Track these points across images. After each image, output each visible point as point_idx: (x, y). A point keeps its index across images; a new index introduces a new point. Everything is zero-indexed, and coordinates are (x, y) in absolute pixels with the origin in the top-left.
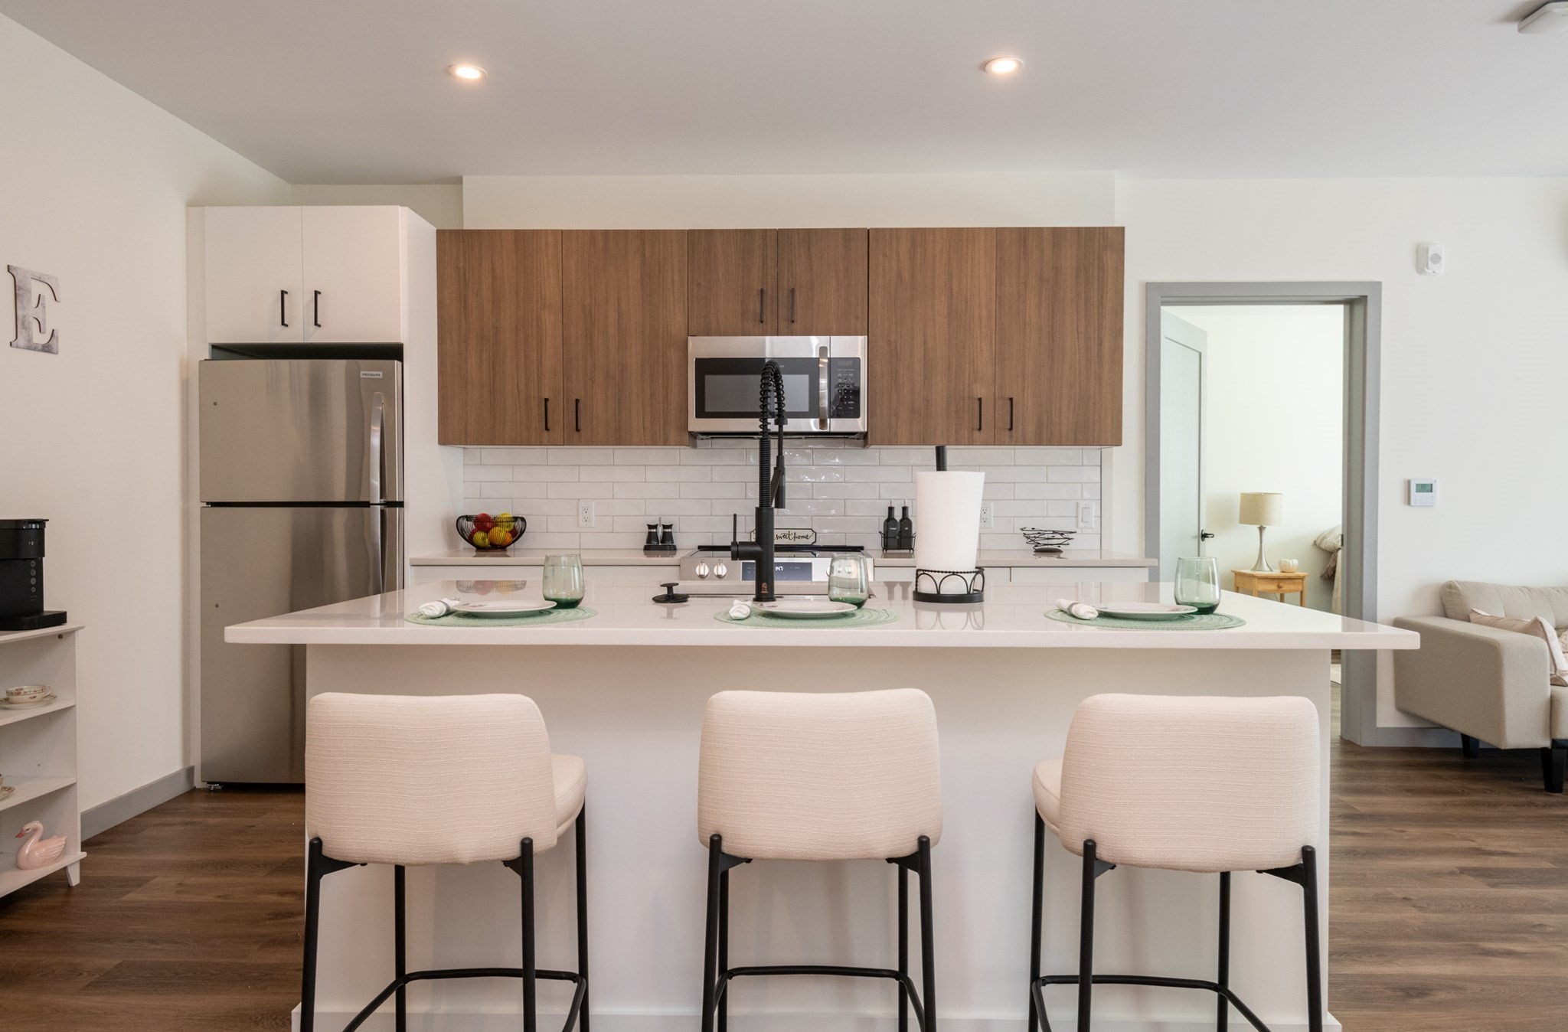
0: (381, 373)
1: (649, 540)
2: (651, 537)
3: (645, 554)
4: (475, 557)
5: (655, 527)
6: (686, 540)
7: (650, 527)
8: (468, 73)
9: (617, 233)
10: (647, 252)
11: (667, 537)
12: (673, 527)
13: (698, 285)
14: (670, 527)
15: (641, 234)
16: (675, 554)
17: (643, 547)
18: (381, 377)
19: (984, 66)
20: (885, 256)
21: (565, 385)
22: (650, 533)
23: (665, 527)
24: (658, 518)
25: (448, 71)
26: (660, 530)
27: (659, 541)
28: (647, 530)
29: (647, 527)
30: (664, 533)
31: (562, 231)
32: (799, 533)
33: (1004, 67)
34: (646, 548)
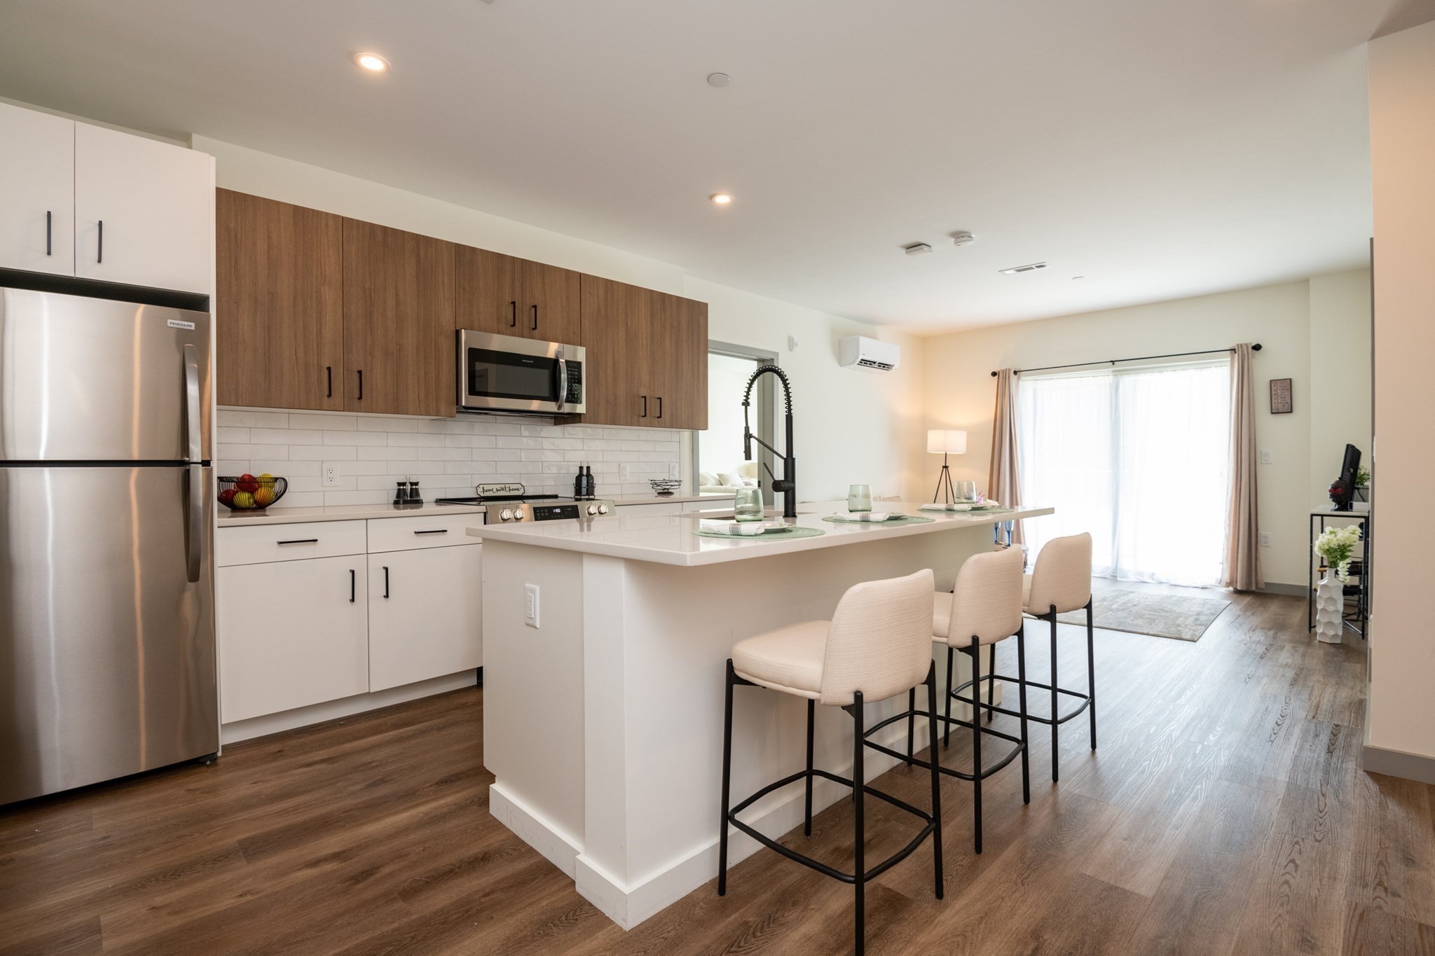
0: (193, 324)
1: (398, 496)
2: (400, 493)
3: (395, 508)
4: (229, 517)
5: (404, 484)
6: (427, 494)
7: (399, 484)
8: (372, 63)
9: (395, 232)
10: (421, 254)
11: (415, 492)
12: (419, 484)
13: (464, 288)
14: (417, 484)
15: (417, 238)
16: (422, 507)
17: (393, 502)
18: (193, 328)
19: (712, 197)
20: (590, 293)
21: (345, 357)
22: (399, 490)
23: (412, 484)
24: (404, 476)
25: (351, 58)
26: (408, 487)
27: (407, 497)
28: (396, 487)
29: (396, 485)
30: (411, 489)
31: (343, 217)
32: (513, 487)
33: (723, 200)
34: (396, 503)
